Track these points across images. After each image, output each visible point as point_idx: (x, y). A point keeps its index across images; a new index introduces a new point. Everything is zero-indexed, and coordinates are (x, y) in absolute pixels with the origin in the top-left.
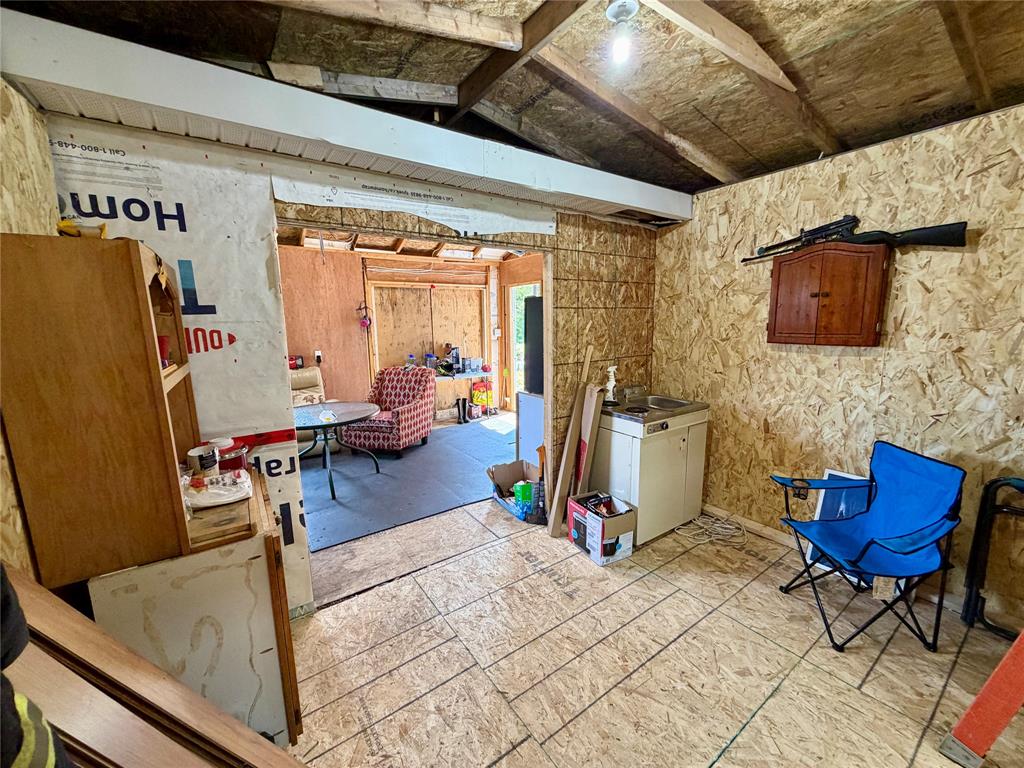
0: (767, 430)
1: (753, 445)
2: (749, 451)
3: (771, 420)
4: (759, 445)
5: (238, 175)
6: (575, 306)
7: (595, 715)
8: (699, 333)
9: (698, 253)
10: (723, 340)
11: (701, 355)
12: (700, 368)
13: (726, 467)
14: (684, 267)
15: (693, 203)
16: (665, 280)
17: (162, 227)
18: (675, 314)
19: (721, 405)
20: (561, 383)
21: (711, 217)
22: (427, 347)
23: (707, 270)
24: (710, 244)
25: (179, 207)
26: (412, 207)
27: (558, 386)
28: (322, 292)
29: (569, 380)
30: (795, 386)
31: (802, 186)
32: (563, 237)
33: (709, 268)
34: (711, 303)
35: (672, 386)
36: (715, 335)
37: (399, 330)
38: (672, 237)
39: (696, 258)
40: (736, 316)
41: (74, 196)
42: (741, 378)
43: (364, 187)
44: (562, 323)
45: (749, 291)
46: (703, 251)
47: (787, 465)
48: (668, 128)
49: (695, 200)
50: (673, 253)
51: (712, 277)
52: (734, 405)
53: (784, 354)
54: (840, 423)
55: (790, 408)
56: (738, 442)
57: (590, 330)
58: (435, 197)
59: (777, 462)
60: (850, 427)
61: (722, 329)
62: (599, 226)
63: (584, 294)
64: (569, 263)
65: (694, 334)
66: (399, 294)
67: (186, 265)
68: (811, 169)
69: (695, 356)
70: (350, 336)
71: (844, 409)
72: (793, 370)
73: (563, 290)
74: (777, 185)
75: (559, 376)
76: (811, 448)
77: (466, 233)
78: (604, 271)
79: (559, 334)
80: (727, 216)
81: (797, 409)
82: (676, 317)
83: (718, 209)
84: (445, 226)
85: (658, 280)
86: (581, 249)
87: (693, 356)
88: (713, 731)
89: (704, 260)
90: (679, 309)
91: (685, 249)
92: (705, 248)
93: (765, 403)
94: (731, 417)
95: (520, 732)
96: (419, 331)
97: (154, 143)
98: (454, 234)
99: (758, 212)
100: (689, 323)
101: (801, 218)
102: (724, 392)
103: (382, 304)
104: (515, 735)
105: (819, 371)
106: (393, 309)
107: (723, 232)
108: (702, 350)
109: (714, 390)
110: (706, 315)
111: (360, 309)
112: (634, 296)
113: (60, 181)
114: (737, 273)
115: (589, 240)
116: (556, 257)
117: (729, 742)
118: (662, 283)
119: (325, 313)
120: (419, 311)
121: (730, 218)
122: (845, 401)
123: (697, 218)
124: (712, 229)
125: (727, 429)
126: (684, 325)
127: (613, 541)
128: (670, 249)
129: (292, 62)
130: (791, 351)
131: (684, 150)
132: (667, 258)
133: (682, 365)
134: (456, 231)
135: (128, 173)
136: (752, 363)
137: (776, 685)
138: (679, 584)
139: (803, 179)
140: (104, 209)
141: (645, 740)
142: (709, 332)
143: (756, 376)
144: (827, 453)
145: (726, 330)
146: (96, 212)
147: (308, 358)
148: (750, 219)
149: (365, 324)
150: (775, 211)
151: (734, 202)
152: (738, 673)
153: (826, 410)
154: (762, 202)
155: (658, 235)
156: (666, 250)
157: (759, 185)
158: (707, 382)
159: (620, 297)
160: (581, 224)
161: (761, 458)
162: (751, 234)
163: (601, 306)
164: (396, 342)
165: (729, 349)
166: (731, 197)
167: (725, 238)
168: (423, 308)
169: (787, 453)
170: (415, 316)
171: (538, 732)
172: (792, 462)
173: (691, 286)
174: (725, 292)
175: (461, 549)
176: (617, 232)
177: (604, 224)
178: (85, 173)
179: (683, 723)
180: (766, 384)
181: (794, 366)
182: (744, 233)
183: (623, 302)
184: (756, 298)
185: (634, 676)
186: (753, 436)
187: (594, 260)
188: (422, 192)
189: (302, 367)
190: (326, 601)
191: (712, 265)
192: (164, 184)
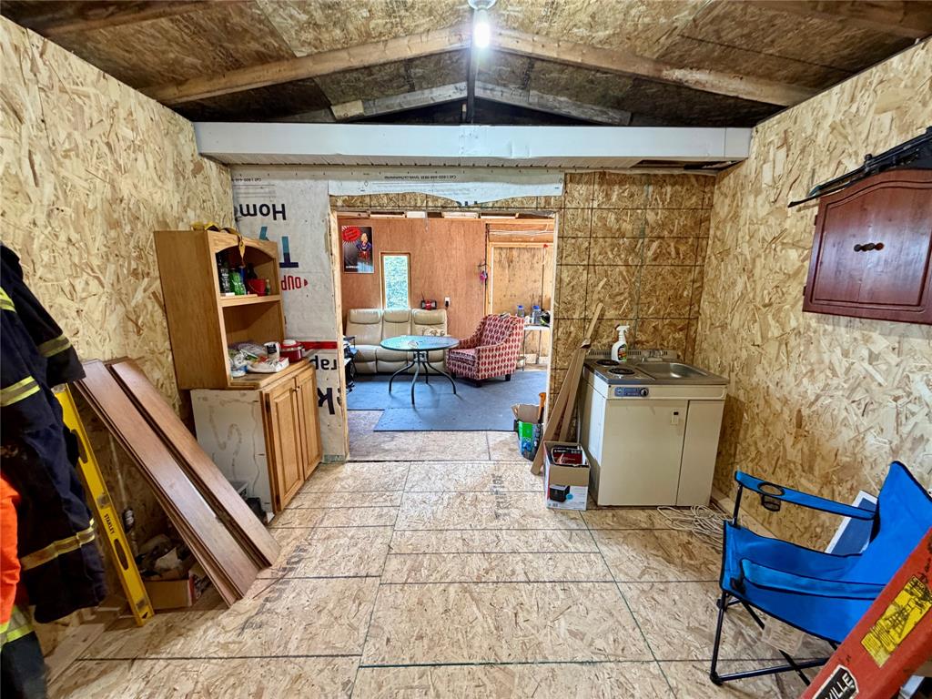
0: (799, 425)
1: (782, 440)
2: (777, 446)
3: (805, 412)
4: (789, 441)
5: (312, 182)
6: (585, 263)
7: (428, 590)
8: (742, 296)
9: (751, 199)
10: (765, 306)
11: (742, 323)
12: (739, 338)
13: (752, 460)
14: (736, 217)
15: (752, 137)
16: (718, 233)
17: (275, 218)
18: (723, 272)
19: (754, 384)
20: (563, 337)
21: (768, 152)
22: (536, 300)
23: (757, 218)
24: (764, 186)
25: (283, 206)
26: (419, 188)
27: (558, 339)
28: (454, 252)
29: (573, 335)
30: (839, 373)
31: (879, 92)
32: (573, 197)
33: (760, 217)
34: (758, 260)
35: (712, 356)
36: (758, 299)
37: (512, 284)
38: (729, 181)
39: (748, 205)
40: (782, 277)
41: (241, 206)
42: (778, 353)
43: (386, 177)
44: (566, 280)
45: (801, 244)
46: (756, 196)
47: (816, 473)
48: (666, 63)
49: (754, 134)
50: (727, 201)
51: (762, 227)
52: (768, 387)
53: (830, 328)
54: (890, 432)
55: (830, 400)
56: (766, 434)
57: (603, 287)
58: (440, 177)
59: (806, 468)
60: (902, 441)
61: (766, 292)
62: (623, 180)
63: (597, 251)
64: (579, 221)
65: (736, 298)
66: (515, 253)
67: (285, 239)
68: (894, 65)
69: (736, 324)
70: (471, 286)
71: (898, 414)
72: (838, 351)
73: (569, 249)
74: (846, 97)
75: (561, 329)
76: (848, 459)
77: (466, 203)
78: (627, 227)
79: (563, 291)
80: (785, 149)
81: (839, 405)
82: (723, 278)
83: (776, 141)
84: (448, 200)
85: (712, 232)
86: (595, 206)
87: (733, 323)
88: (496, 649)
89: (755, 206)
90: (726, 269)
91: (739, 194)
92: (758, 192)
93: (801, 389)
94: (762, 402)
95: (377, 571)
96: (530, 285)
97: (273, 172)
98: (456, 205)
99: (820, 140)
100: (734, 284)
101: (872, 140)
102: (759, 369)
103: (500, 261)
104: (373, 571)
105: (870, 356)
106: (509, 266)
107: (779, 170)
108: (743, 318)
109: (748, 366)
110: (751, 275)
111: (480, 266)
112: (673, 253)
113: (235, 198)
114: (788, 221)
115: (608, 196)
116: (563, 217)
117: (499, 662)
118: (715, 236)
119: (454, 269)
120: (532, 268)
121: (788, 150)
122: (899, 402)
123: (753, 156)
124: (767, 168)
125: (757, 414)
126: (729, 286)
127: (563, 489)
128: (726, 196)
129: (344, 102)
130: (839, 325)
131: (697, 82)
132: (722, 207)
133: (722, 333)
134: (458, 202)
135: (262, 191)
136: (793, 336)
137: (595, 659)
138: (604, 549)
139: (881, 82)
140: (252, 212)
141: (441, 622)
142: (751, 296)
143: (794, 355)
144: (866, 470)
145: (769, 294)
146: (249, 214)
147: (440, 303)
148: (810, 149)
149: (484, 279)
150: (841, 134)
151: (794, 129)
152: (570, 632)
153: (873, 410)
154: (826, 124)
155: (717, 180)
156: (722, 198)
157: (825, 101)
158: (744, 354)
159: (650, 254)
160: (597, 180)
161: (789, 458)
162: (809, 169)
163: (620, 263)
164: (509, 294)
165: (770, 317)
166: (791, 125)
167: (780, 177)
168: (536, 265)
169: (819, 459)
170: (528, 272)
171: (387, 577)
172: (823, 472)
173: (740, 239)
174: (773, 246)
175: (456, 458)
176: (650, 184)
177: (630, 177)
178: (245, 193)
179: (480, 630)
180: (805, 365)
181: (840, 345)
182: (803, 168)
183: (655, 259)
184: (806, 252)
185: (481, 585)
186: (783, 430)
187: (613, 216)
188: (430, 175)
189: (435, 308)
190: (355, 459)
191: (763, 212)
192: (277, 194)
